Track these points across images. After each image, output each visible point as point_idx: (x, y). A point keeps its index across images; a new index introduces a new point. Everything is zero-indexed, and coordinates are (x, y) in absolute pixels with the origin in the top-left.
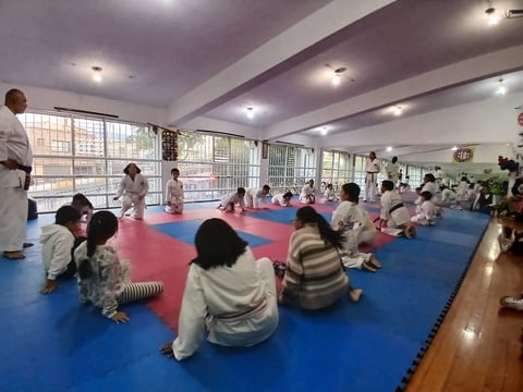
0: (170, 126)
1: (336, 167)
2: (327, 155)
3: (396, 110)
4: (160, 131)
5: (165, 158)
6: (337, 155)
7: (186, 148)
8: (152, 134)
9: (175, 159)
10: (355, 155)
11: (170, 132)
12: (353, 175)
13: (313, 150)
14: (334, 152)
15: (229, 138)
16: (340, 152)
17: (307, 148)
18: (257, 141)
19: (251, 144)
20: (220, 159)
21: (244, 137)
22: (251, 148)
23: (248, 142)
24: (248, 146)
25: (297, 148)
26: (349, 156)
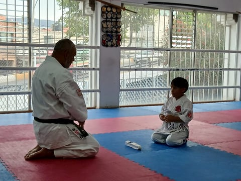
4: (99, 6)
5: (104, 43)
8: (88, 10)
9: (118, 45)
11: (112, 6)
15: (195, 11)
18: (238, 15)
19: (228, 19)
20: (179, 44)
21: (217, 9)
22: (227, 26)
23: (223, 16)
24: (223, 23)
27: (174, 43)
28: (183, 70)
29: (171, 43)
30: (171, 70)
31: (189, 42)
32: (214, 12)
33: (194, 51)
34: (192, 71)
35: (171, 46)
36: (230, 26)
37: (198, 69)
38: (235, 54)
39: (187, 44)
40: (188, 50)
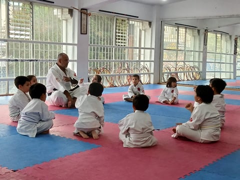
1: (181, 47)
2: (169, 31)
6: (182, 30)
10: (206, 31)
12: (205, 58)
13: (150, 23)
14: (178, 25)
16: (186, 27)
17: (142, 21)
18: (72, 10)
19: (64, 13)
20: (17, 34)
21: (53, 3)
22: (64, 20)
23: (60, 10)
24: (60, 17)
25: (128, 19)
26: (199, 31)
27: (12, 34)
28: (22, 61)
29: (9, 33)
30: (9, 60)
31: (27, 33)
32: (51, 6)
33: (33, 42)
34: (32, 62)
35: (9, 37)
36: (67, 20)
37: (37, 60)
38: (71, 46)
39: (26, 35)
40: (27, 41)
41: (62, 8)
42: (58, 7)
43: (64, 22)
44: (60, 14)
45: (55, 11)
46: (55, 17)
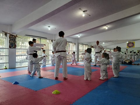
0: (13, 33)
2: (80, 46)
3: (106, 28)
4: (8, 35)
5: (10, 47)
6: (84, 46)
7: (20, 44)
8: (4, 36)
9: (15, 48)
11: (13, 36)
13: (75, 44)
14: (83, 44)
15: (40, 39)
16: (85, 45)
17: (73, 43)
18: (52, 40)
25: (69, 43)
26: (89, 46)
41: (49, 40)
42: (48, 39)
43: (50, 44)
44: (49, 41)
45: (47, 41)
46: (47, 42)
